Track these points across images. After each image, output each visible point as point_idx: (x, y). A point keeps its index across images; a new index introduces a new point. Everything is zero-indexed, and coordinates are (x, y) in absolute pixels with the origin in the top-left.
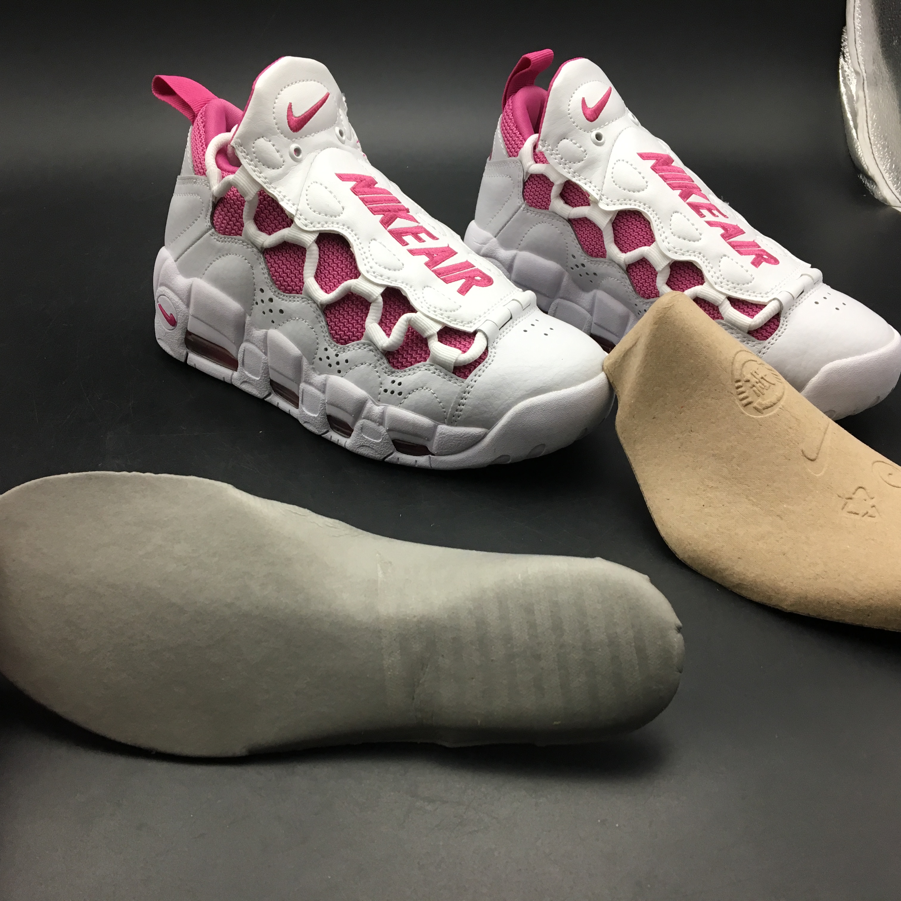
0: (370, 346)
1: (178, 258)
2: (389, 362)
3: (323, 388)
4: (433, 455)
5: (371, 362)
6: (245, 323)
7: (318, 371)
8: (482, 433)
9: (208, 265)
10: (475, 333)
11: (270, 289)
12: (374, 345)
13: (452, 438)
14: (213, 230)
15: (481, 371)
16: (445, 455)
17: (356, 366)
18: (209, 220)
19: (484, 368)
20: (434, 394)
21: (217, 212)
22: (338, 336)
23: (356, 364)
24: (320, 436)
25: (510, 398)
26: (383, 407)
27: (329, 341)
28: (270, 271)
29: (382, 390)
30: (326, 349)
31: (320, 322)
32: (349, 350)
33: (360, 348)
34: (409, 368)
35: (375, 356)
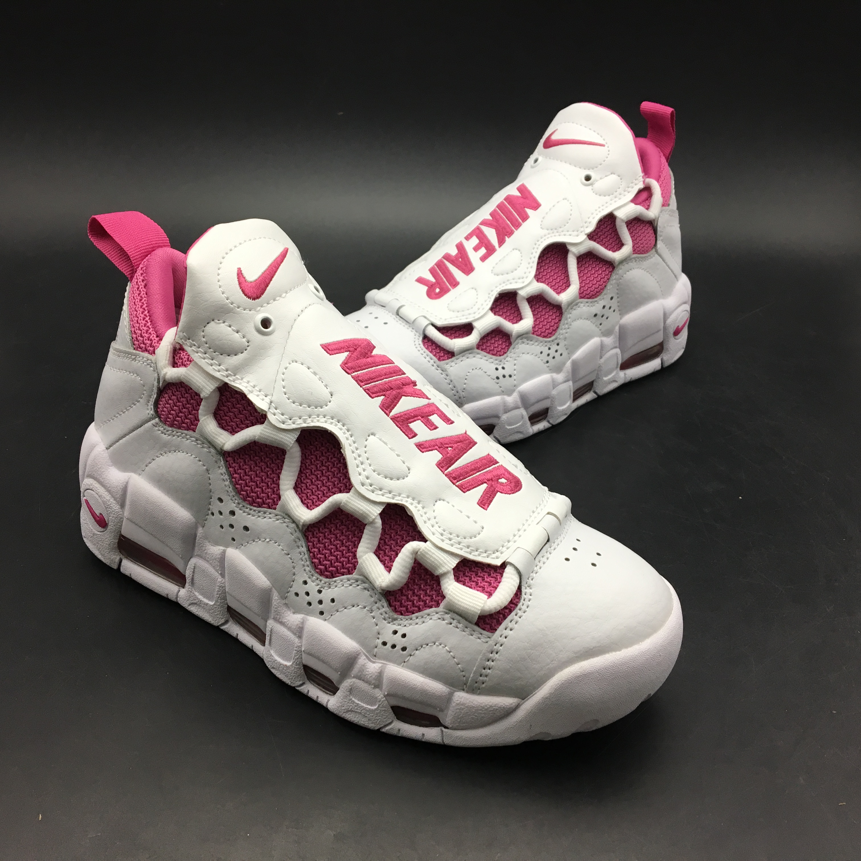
0: (364, 583)
1: (110, 446)
2: (390, 605)
3: (299, 632)
4: (446, 727)
5: (365, 605)
6: (195, 536)
7: (293, 608)
8: (514, 704)
9: (150, 460)
10: (504, 565)
11: (231, 500)
12: (371, 582)
13: (474, 710)
14: (157, 419)
15: (514, 623)
16: (462, 729)
17: (345, 608)
18: (152, 407)
19: (516, 618)
20: (450, 652)
21: (164, 399)
22: (322, 567)
23: (346, 605)
24: (294, 688)
25: (552, 661)
26: (380, 665)
27: (310, 572)
28: (233, 478)
29: (380, 641)
30: (305, 583)
31: (298, 547)
32: (336, 586)
33: (351, 585)
34: (416, 614)
35: (371, 596)
